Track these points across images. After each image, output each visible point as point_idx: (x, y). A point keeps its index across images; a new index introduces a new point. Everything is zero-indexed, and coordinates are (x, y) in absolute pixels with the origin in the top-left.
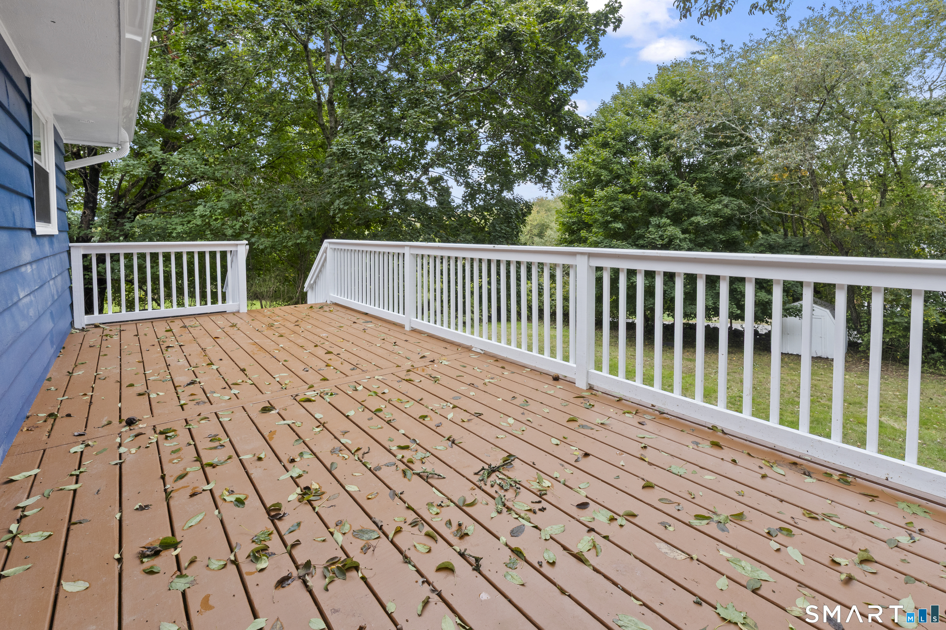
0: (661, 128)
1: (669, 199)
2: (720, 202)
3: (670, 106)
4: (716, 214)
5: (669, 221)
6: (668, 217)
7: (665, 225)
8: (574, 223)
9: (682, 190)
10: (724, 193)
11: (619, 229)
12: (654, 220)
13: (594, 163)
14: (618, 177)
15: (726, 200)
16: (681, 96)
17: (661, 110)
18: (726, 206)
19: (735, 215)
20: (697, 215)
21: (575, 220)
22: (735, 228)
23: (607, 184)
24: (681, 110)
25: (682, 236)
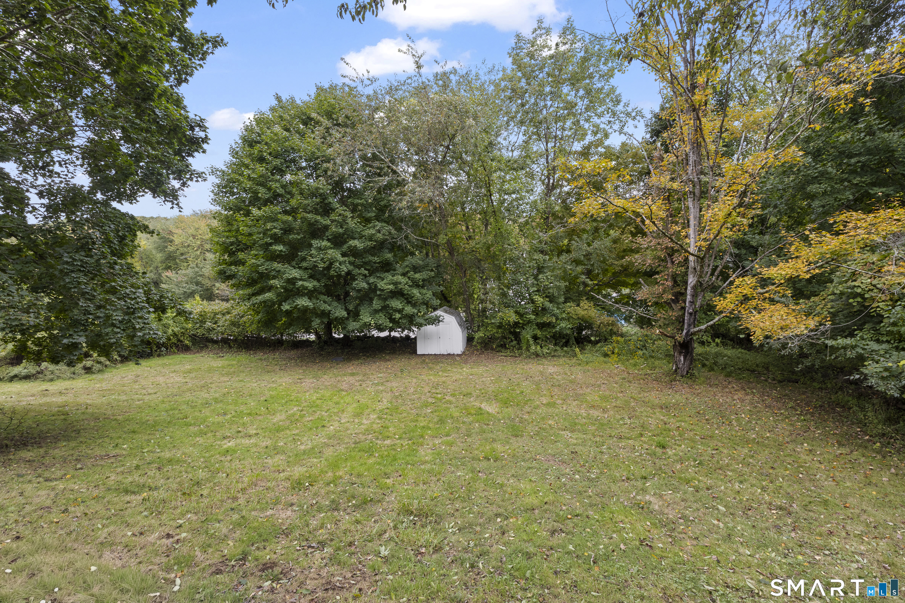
0: (318, 149)
1: (329, 222)
2: (374, 227)
3: (328, 129)
4: (371, 238)
5: (329, 244)
6: (328, 240)
7: (326, 248)
8: (232, 244)
9: (340, 215)
10: (378, 218)
11: (281, 251)
12: (315, 243)
13: (249, 178)
14: (276, 196)
15: (379, 225)
16: (337, 120)
17: (319, 131)
18: (379, 231)
19: (387, 240)
20: (354, 239)
21: (232, 239)
22: (387, 251)
23: (266, 202)
24: (336, 134)
25: (342, 259)
